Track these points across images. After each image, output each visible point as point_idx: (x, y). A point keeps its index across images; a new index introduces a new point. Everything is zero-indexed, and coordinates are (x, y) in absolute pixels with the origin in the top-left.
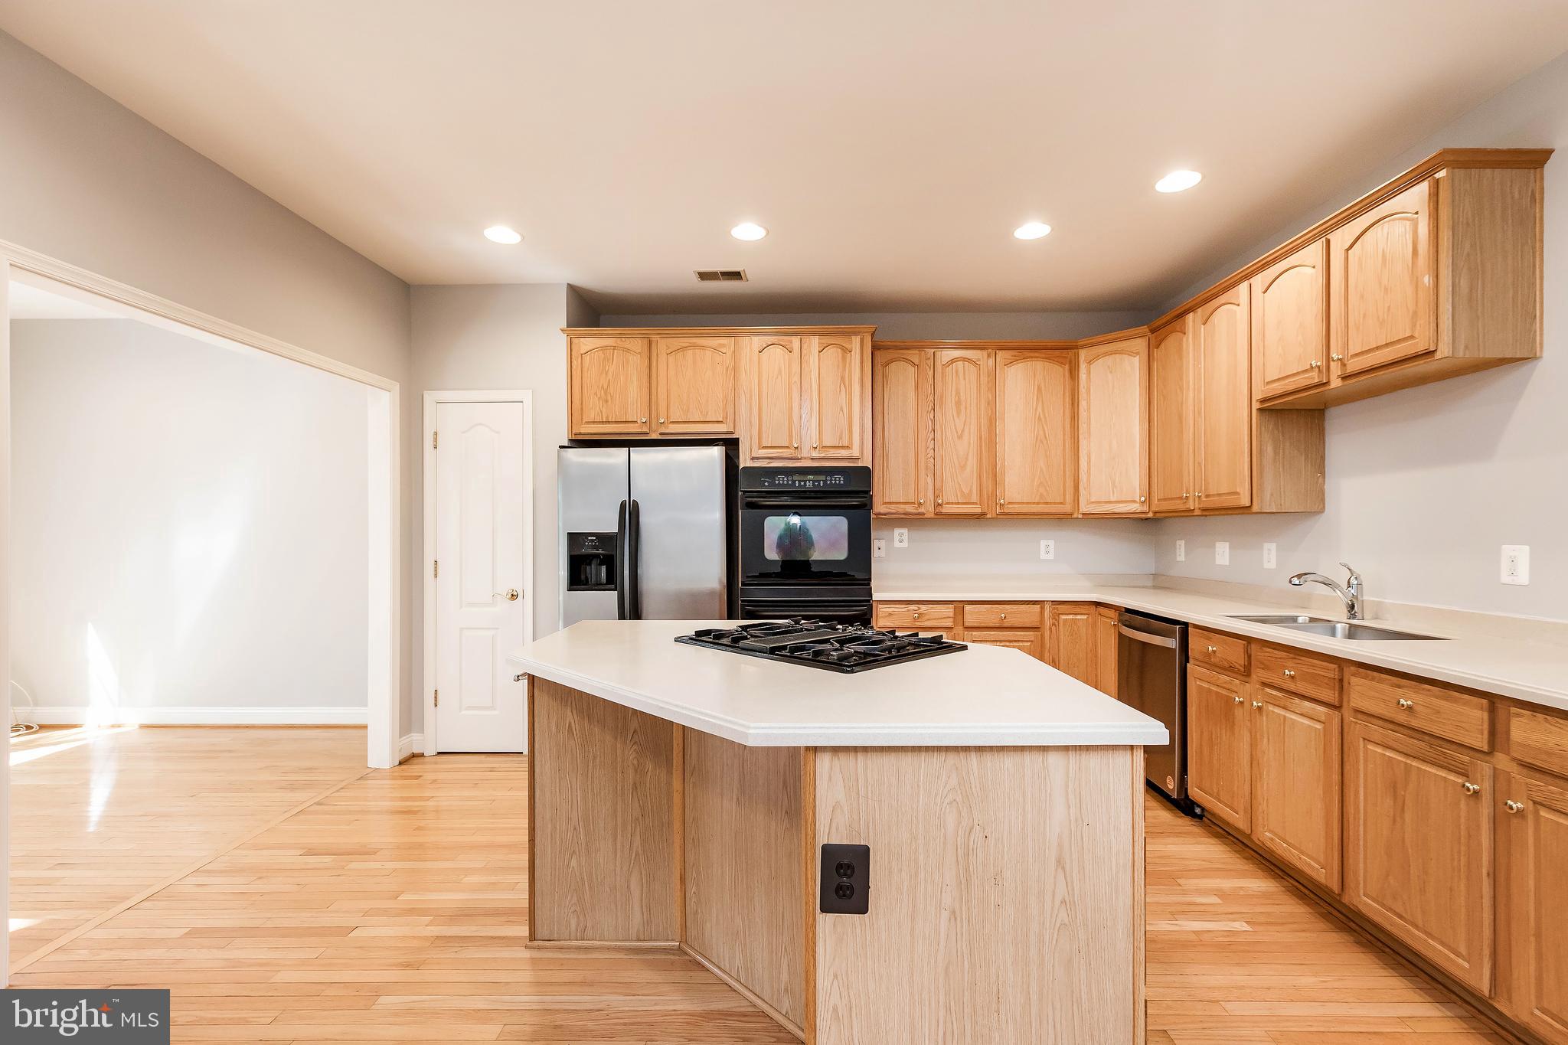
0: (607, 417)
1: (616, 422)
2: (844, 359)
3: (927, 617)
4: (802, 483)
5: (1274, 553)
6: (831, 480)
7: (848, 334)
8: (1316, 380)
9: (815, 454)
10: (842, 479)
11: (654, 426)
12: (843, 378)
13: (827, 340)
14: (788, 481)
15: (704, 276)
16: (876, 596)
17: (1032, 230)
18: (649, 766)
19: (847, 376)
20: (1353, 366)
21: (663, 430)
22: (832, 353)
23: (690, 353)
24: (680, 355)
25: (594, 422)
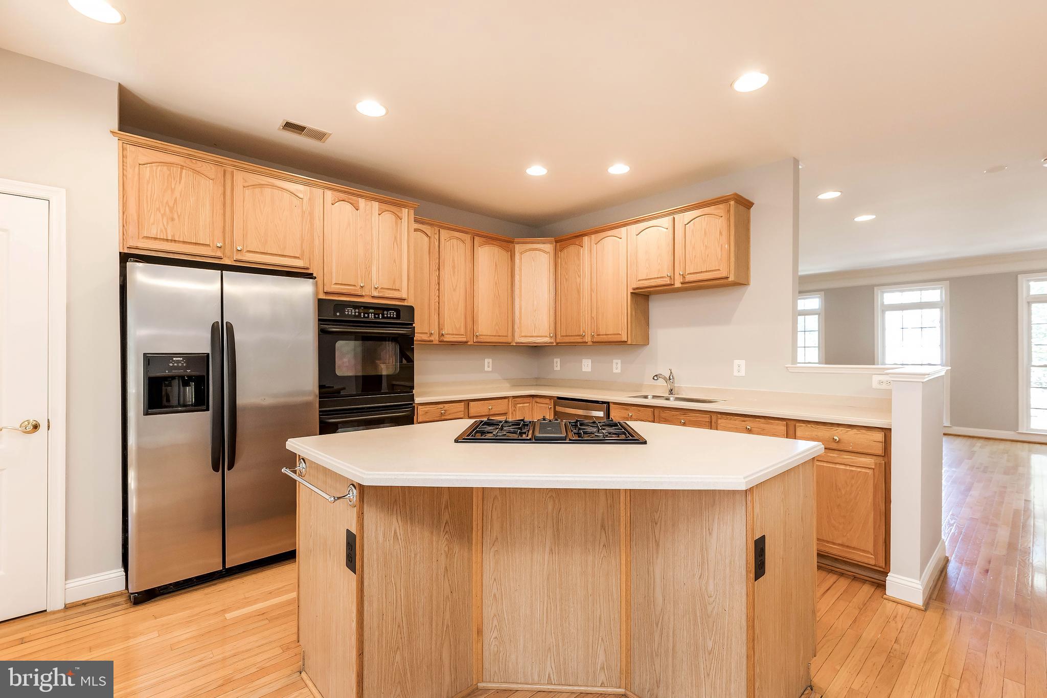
0: (173, 236)
1: (184, 242)
2: (396, 223)
3: (449, 412)
4: (366, 315)
5: (619, 365)
6: (387, 314)
7: (401, 206)
8: (669, 282)
9: (376, 294)
10: (395, 314)
11: (228, 252)
12: (395, 238)
13: (384, 206)
14: (355, 312)
15: (289, 126)
16: (418, 400)
17: (537, 170)
18: (456, 549)
19: (398, 237)
20: (689, 278)
21: (240, 257)
22: (388, 217)
23: (268, 191)
24: (257, 190)
25: (156, 239)
